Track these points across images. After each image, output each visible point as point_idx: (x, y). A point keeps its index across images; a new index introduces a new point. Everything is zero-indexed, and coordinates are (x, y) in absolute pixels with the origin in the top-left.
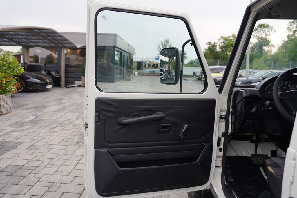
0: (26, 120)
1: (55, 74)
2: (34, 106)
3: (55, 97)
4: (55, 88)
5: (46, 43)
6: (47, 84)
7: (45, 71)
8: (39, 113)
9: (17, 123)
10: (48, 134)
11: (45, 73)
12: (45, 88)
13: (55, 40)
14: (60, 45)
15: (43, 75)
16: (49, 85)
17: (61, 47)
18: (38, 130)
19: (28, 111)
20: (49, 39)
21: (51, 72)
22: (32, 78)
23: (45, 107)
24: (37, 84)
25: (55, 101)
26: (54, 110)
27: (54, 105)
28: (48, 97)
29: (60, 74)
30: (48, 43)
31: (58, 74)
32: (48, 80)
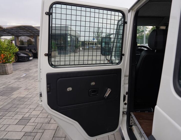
0: (22, 76)
1: (34, 51)
2: (24, 69)
3: (35, 64)
4: (34, 59)
5: (28, 33)
6: (30, 57)
7: (28, 49)
8: (28, 73)
9: (17, 78)
10: (34, 82)
11: (28, 51)
12: (29, 59)
13: (33, 31)
14: (36, 34)
15: (27, 52)
16: (31, 57)
17: (37, 35)
18: (28, 81)
19: (22, 72)
20: (30, 31)
21: (32, 50)
22: (21, 54)
23: (31, 70)
24: (25, 57)
25: (35, 66)
26: (35, 71)
27: (35, 68)
28: (31, 64)
29: (37, 51)
30: (29, 34)
31: (35, 51)
32: (30, 55)
